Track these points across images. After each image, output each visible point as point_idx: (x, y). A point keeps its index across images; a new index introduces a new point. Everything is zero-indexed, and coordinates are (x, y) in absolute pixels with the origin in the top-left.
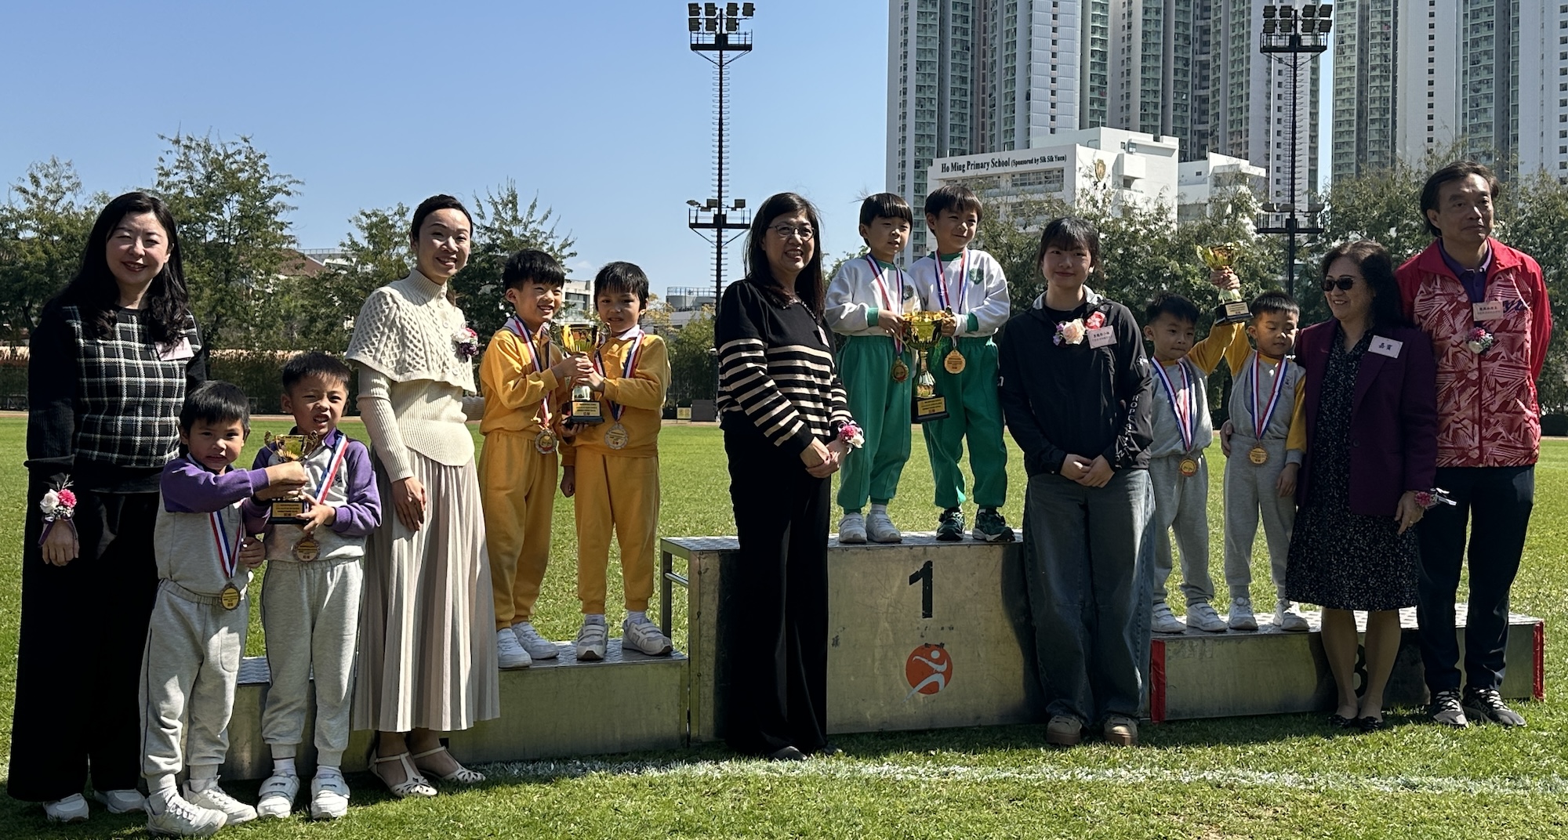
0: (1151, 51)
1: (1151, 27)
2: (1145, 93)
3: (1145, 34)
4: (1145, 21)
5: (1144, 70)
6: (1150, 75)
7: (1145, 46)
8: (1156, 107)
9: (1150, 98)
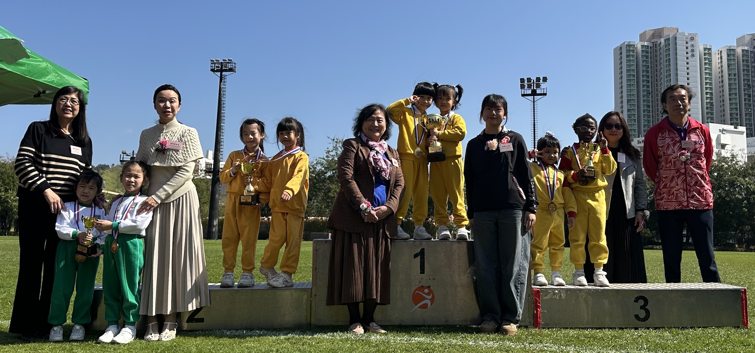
0: (733, 91)
1: (732, 82)
2: (731, 109)
3: (730, 84)
4: (729, 79)
5: (730, 99)
6: (733, 101)
7: (730, 90)
8: (737, 115)
9: (734, 111)
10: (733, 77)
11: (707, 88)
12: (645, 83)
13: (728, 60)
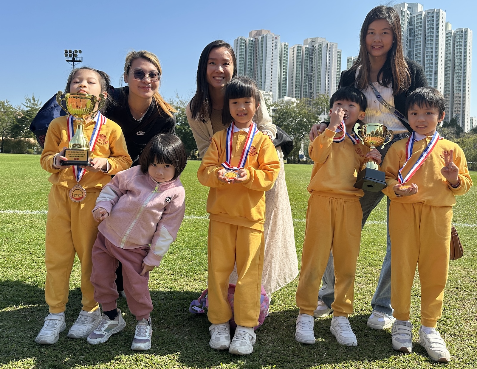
0: (298, 72)
1: (298, 66)
2: (296, 82)
3: (297, 68)
4: (297, 64)
5: (296, 76)
6: (298, 78)
7: (297, 70)
8: (299, 86)
9: (298, 84)
10: (299, 63)
11: (284, 69)
12: (249, 63)
13: (297, 53)
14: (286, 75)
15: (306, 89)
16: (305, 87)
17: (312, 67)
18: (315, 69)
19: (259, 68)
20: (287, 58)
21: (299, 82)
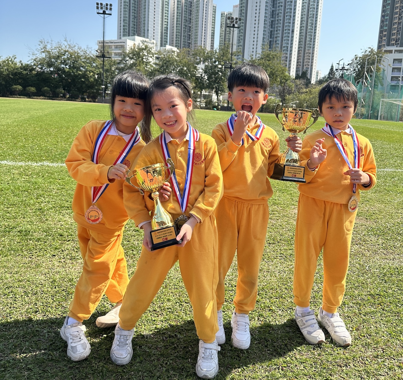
1: (178, 17)
4: (177, 15)
5: (177, 27)
7: (177, 21)
8: (179, 36)
9: (178, 34)
10: (179, 14)
11: (165, 19)
12: (133, 11)
13: (178, 4)
14: (167, 25)
15: (185, 39)
16: (184, 38)
17: (190, 19)
18: (193, 21)
19: (142, 16)
20: (168, 8)
21: (179, 32)
